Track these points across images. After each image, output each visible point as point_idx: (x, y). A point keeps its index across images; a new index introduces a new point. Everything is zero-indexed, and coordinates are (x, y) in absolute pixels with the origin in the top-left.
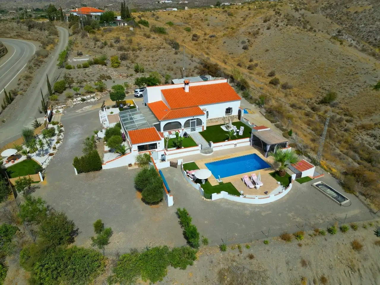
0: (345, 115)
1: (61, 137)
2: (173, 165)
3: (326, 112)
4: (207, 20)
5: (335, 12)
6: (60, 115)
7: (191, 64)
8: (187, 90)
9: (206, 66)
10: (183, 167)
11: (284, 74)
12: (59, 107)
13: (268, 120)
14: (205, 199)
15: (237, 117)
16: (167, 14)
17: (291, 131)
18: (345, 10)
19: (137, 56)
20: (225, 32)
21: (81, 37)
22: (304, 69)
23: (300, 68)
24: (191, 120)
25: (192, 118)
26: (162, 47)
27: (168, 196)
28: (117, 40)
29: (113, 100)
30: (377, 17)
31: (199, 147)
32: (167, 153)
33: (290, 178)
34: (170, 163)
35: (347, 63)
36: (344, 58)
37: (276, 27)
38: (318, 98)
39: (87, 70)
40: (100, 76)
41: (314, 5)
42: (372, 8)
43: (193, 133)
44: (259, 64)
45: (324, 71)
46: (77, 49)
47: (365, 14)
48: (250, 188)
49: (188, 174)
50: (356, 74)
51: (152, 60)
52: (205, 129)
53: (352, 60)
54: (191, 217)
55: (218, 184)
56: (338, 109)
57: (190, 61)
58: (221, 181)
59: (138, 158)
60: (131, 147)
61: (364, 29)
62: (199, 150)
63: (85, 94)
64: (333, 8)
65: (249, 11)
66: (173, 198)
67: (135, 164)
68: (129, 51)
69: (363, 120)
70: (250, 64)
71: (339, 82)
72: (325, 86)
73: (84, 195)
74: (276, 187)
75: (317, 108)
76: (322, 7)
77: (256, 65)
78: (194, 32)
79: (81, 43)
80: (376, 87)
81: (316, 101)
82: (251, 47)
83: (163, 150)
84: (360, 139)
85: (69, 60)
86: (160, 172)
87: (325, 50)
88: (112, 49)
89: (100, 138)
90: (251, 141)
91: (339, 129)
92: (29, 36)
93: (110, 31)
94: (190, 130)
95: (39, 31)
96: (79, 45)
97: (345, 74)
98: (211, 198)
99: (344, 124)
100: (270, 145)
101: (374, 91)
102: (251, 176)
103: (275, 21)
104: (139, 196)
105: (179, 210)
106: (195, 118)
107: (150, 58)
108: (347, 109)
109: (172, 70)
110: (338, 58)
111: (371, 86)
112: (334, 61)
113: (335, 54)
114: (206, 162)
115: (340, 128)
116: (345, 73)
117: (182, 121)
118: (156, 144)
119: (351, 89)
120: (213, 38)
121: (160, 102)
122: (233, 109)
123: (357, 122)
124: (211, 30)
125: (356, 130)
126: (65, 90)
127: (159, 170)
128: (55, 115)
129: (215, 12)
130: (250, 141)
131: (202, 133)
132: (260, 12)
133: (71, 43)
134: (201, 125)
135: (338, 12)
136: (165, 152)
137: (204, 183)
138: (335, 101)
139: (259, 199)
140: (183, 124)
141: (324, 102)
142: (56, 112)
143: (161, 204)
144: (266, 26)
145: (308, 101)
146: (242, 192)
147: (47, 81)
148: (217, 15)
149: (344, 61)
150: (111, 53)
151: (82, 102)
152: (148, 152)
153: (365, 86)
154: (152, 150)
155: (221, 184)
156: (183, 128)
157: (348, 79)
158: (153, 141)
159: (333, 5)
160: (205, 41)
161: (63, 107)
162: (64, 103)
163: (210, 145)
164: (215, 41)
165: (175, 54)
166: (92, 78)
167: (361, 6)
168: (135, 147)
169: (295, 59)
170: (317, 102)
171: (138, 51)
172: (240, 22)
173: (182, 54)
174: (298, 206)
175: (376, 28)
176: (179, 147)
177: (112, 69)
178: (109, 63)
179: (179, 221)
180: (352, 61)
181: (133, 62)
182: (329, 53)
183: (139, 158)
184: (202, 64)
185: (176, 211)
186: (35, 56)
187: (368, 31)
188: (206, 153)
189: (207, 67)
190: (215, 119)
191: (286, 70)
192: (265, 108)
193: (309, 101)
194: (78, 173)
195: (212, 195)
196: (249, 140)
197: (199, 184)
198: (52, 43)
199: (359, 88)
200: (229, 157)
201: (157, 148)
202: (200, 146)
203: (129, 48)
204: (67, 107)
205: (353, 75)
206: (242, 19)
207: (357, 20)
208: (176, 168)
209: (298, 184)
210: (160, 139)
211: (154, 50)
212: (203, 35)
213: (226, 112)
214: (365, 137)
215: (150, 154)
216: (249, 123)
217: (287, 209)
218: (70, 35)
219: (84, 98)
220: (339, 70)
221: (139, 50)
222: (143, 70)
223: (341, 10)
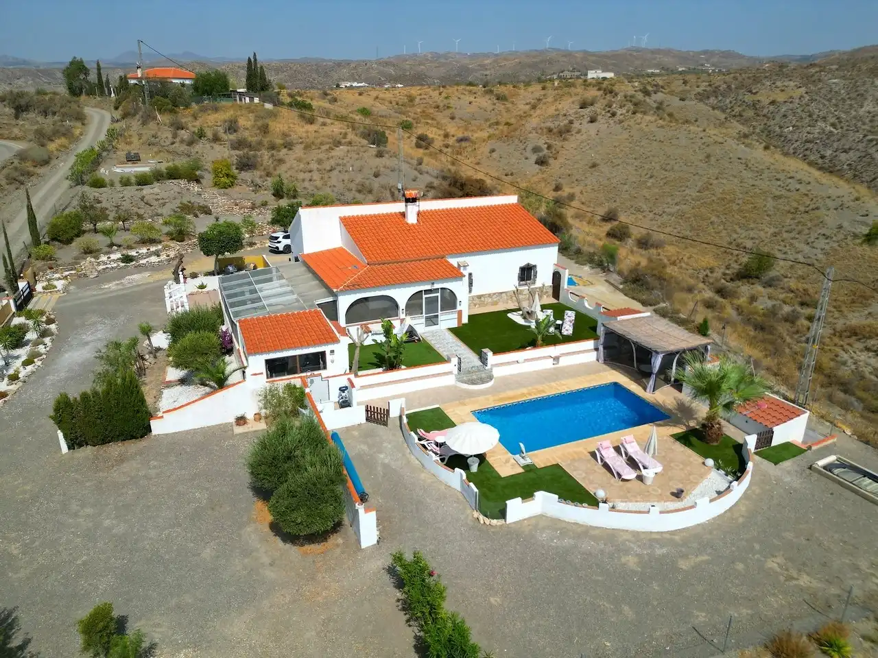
0: (802, 304)
1: (41, 348)
2: (377, 416)
3: (753, 299)
4: (448, 107)
5: (728, 101)
6: (56, 296)
7: (417, 178)
8: (412, 219)
9: (456, 182)
10: (405, 420)
11: (641, 217)
12: (57, 276)
13: (633, 298)
14: (481, 517)
15: (551, 291)
16: (357, 94)
17: (705, 321)
18: (749, 98)
19: (281, 161)
20: (491, 131)
21: (140, 123)
22: (685, 204)
23: (675, 201)
24: (427, 292)
25: (428, 287)
26: (343, 141)
27: (361, 509)
28: (232, 127)
29: (208, 253)
30: (819, 112)
31: (452, 366)
32: (358, 382)
33: (739, 448)
34: (367, 411)
35: (788, 188)
36: (778, 176)
37: (610, 117)
38: (728, 268)
39: (147, 190)
40: (180, 205)
41: (681, 89)
42: (807, 93)
43: (432, 332)
44: (578, 194)
45: (735, 207)
46: (128, 148)
47: (791, 105)
48: (624, 480)
49: (422, 442)
50: (813, 209)
51: (319, 170)
52: (465, 320)
53: (798, 180)
54: (444, 582)
55: (521, 470)
56: (782, 291)
57: (416, 173)
58: (528, 461)
59: (266, 397)
60: (245, 364)
61: (795, 137)
62: (451, 373)
63: (133, 245)
64: (721, 94)
65: (543, 92)
66: (378, 519)
67: (258, 417)
68: (259, 150)
69: (850, 315)
70: (556, 195)
71: (776, 230)
72: (742, 240)
73: (76, 515)
74: (702, 476)
75: (731, 290)
76: (699, 93)
77: (571, 197)
78: (420, 131)
79: (140, 136)
80: (869, 238)
81: (725, 274)
82: (556, 159)
83: (345, 374)
84: (850, 361)
85: (102, 170)
86: (335, 436)
87: (731, 160)
88: (217, 147)
89: (158, 349)
90: (601, 348)
91: (792, 338)
92: (16, 131)
93: (216, 110)
94: (423, 320)
95: (40, 119)
96: (135, 139)
97: (789, 212)
98: (502, 514)
99: (802, 325)
100: (662, 352)
101: (865, 247)
102: (622, 444)
103: (606, 106)
104: (262, 514)
105: (398, 558)
106: (436, 286)
107: (314, 166)
108: (804, 290)
109: (370, 192)
110: (764, 176)
111: (855, 236)
112: (756, 183)
113: (756, 169)
114: (477, 407)
115: (796, 336)
116: (787, 208)
117: (401, 295)
118: (323, 354)
119: (808, 244)
120: (464, 144)
121: (339, 251)
122: (538, 269)
123: (836, 321)
124: (459, 128)
125: (836, 340)
126: (78, 236)
127: (331, 433)
128: (40, 295)
129: (467, 93)
130: (596, 349)
131: (457, 332)
132: (568, 93)
133: (112, 134)
134: (454, 307)
135: (735, 102)
136: (349, 379)
137: (474, 468)
138: (772, 273)
139: (661, 512)
140: (402, 304)
141: (746, 275)
142: (44, 288)
143: (336, 540)
144: (586, 116)
145: (705, 273)
146: (601, 494)
147: (28, 206)
148: (472, 99)
149: (779, 183)
150: (214, 154)
151: (124, 264)
152: (300, 379)
153: (841, 236)
154: (309, 374)
155: (529, 468)
156: (402, 316)
157: (796, 221)
158: (315, 344)
159: (721, 88)
160: (445, 150)
161: (66, 277)
162: (72, 265)
163: (483, 359)
164: (469, 149)
165: (377, 156)
166: (160, 211)
167: (783, 91)
168: (257, 363)
169: (661, 182)
170: (728, 278)
171: (284, 151)
172: (525, 113)
173: (395, 157)
174: (789, 535)
175: (819, 133)
176: (392, 366)
177: (215, 190)
178: (208, 178)
179: (398, 600)
180: (801, 183)
181: (268, 175)
182: (742, 167)
183: (269, 398)
184: (444, 178)
185: (389, 561)
186: (15, 160)
187: (804, 139)
188: (473, 382)
189: (458, 184)
190: (490, 294)
191: (644, 207)
192: (620, 273)
193: (707, 276)
194: (69, 448)
195: (506, 505)
196: (593, 347)
197: (462, 471)
198: (64, 135)
199: (827, 241)
200: (543, 391)
201: (325, 368)
202: (455, 361)
203: (260, 143)
204: (79, 277)
205: (807, 212)
206: (528, 107)
207: (778, 118)
208: (384, 425)
209: (767, 465)
210: (335, 340)
211: (324, 148)
212: (441, 138)
213: (519, 277)
214: (863, 357)
215: (305, 384)
216: (586, 305)
217: (757, 547)
218: (114, 121)
219: (130, 254)
220: (770, 203)
221: (285, 147)
222: (295, 191)
223: (740, 97)
